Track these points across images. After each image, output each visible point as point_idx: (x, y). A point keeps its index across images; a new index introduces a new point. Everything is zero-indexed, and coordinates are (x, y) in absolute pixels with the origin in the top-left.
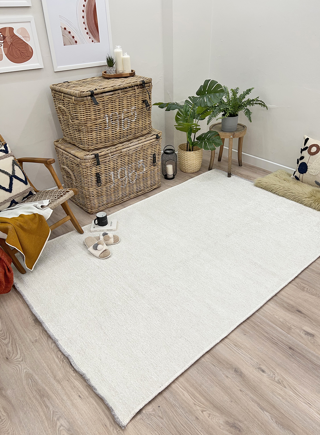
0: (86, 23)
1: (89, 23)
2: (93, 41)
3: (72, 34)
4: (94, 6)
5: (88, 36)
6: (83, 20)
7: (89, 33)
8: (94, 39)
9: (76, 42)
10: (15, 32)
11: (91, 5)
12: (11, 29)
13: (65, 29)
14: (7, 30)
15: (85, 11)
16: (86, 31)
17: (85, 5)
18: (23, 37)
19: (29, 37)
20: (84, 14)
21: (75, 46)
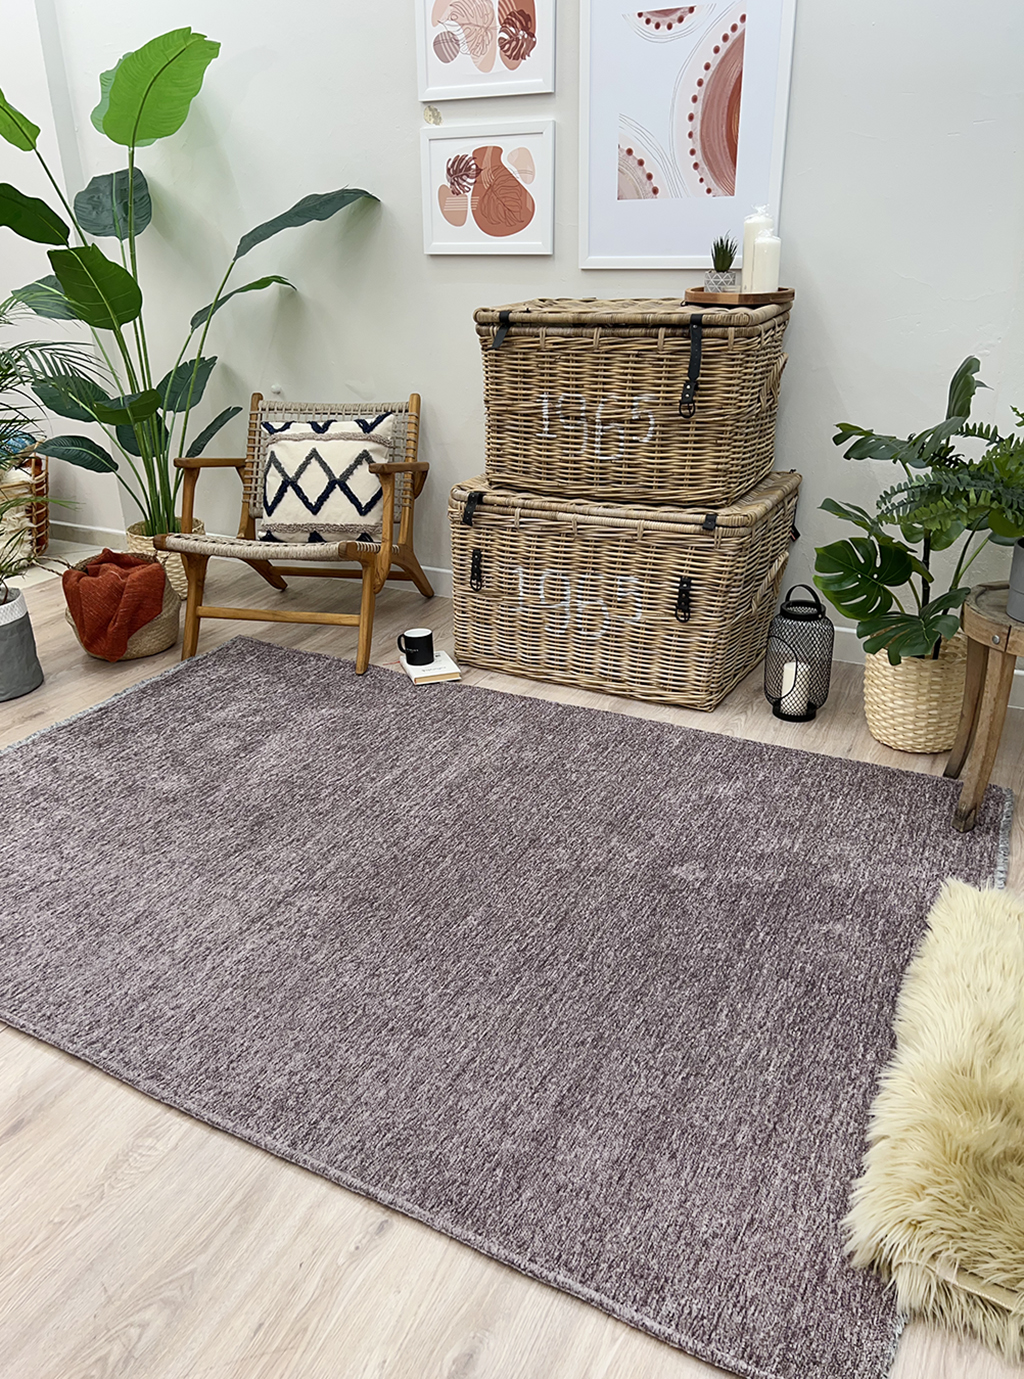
0: (697, 134)
1: (707, 133)
2: (709, 191)
3: (648, 169)
4: (734, 81)
5: (696, 175)
6: (689, 126)
7: (703, 165)
8: (713, 185)
9: (655, 191)
10: (504, 159)
11: (726, 80)
12: (498, 151)
13: (630, 152)
14: (489, 153)
15: (700, 99)
16: (694, 159)
17: (705, 81)
18: (519, 172)
19: (533, 173)
20: (697, 109)
21: (651, 201)
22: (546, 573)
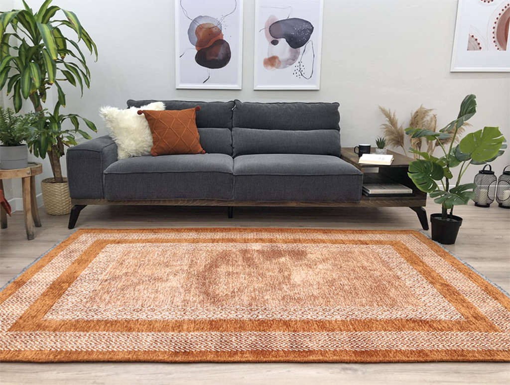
0: (495, 33)
1: (499, 33)
2: (498, 49)
3: (478, 41)
5: (494, 44)
6: (493, 30)
7: (497, 42)
8: (499, 47)
9: (480, 48)
11: (505, 19)
13: (473, 36)
15: (497, 23)
16: (494, 40)
17: (499, 18)
20: (496, 26)
21: (479, 51)
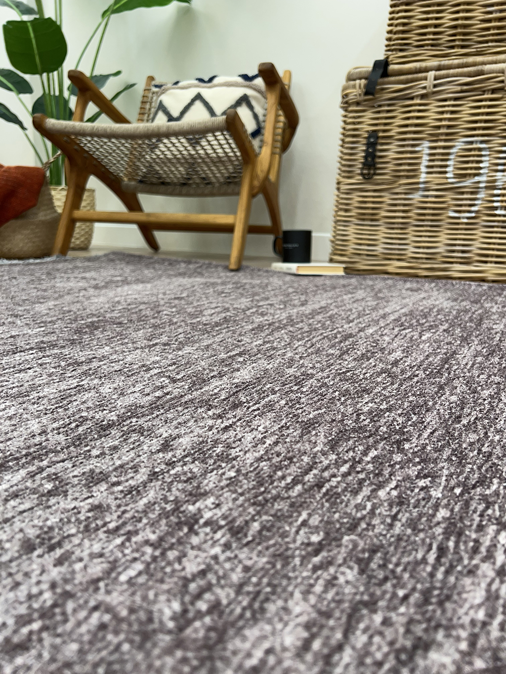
22: (459, 145)
